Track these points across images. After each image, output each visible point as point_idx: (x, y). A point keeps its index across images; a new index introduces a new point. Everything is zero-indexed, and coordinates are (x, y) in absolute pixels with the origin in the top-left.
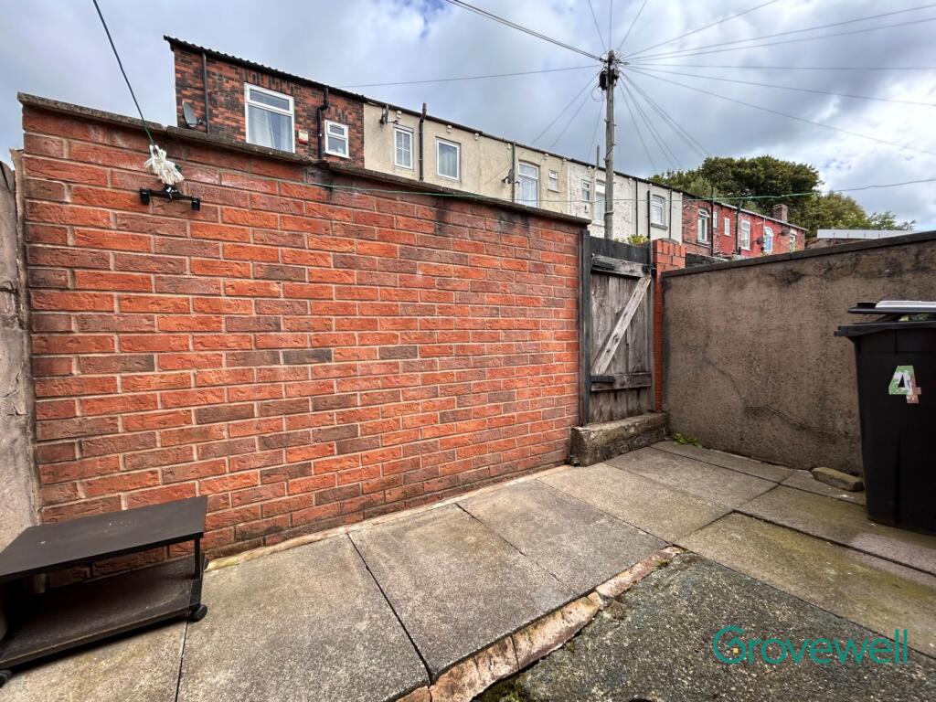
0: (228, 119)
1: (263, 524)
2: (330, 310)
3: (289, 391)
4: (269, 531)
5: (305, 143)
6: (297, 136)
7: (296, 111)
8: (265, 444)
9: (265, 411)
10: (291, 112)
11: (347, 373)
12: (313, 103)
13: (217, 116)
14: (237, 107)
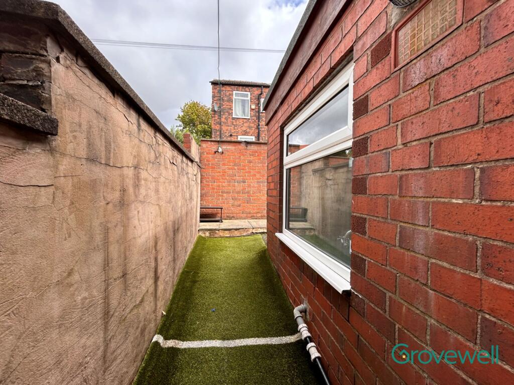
0: (227, 105)
1: (231, 215)
2: (246, 172)
3: (238, 189)
4: (233, 217)
5: (253, 110)
6: (251, 107)
7: (251, 98)
8: (233, 199)
9: (233, 192)
10: (249, 98)
11: (249, 186)
12: (257, 93)
13: (224, 105)
14: (230, 100)
